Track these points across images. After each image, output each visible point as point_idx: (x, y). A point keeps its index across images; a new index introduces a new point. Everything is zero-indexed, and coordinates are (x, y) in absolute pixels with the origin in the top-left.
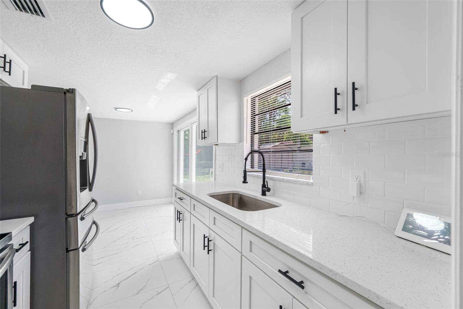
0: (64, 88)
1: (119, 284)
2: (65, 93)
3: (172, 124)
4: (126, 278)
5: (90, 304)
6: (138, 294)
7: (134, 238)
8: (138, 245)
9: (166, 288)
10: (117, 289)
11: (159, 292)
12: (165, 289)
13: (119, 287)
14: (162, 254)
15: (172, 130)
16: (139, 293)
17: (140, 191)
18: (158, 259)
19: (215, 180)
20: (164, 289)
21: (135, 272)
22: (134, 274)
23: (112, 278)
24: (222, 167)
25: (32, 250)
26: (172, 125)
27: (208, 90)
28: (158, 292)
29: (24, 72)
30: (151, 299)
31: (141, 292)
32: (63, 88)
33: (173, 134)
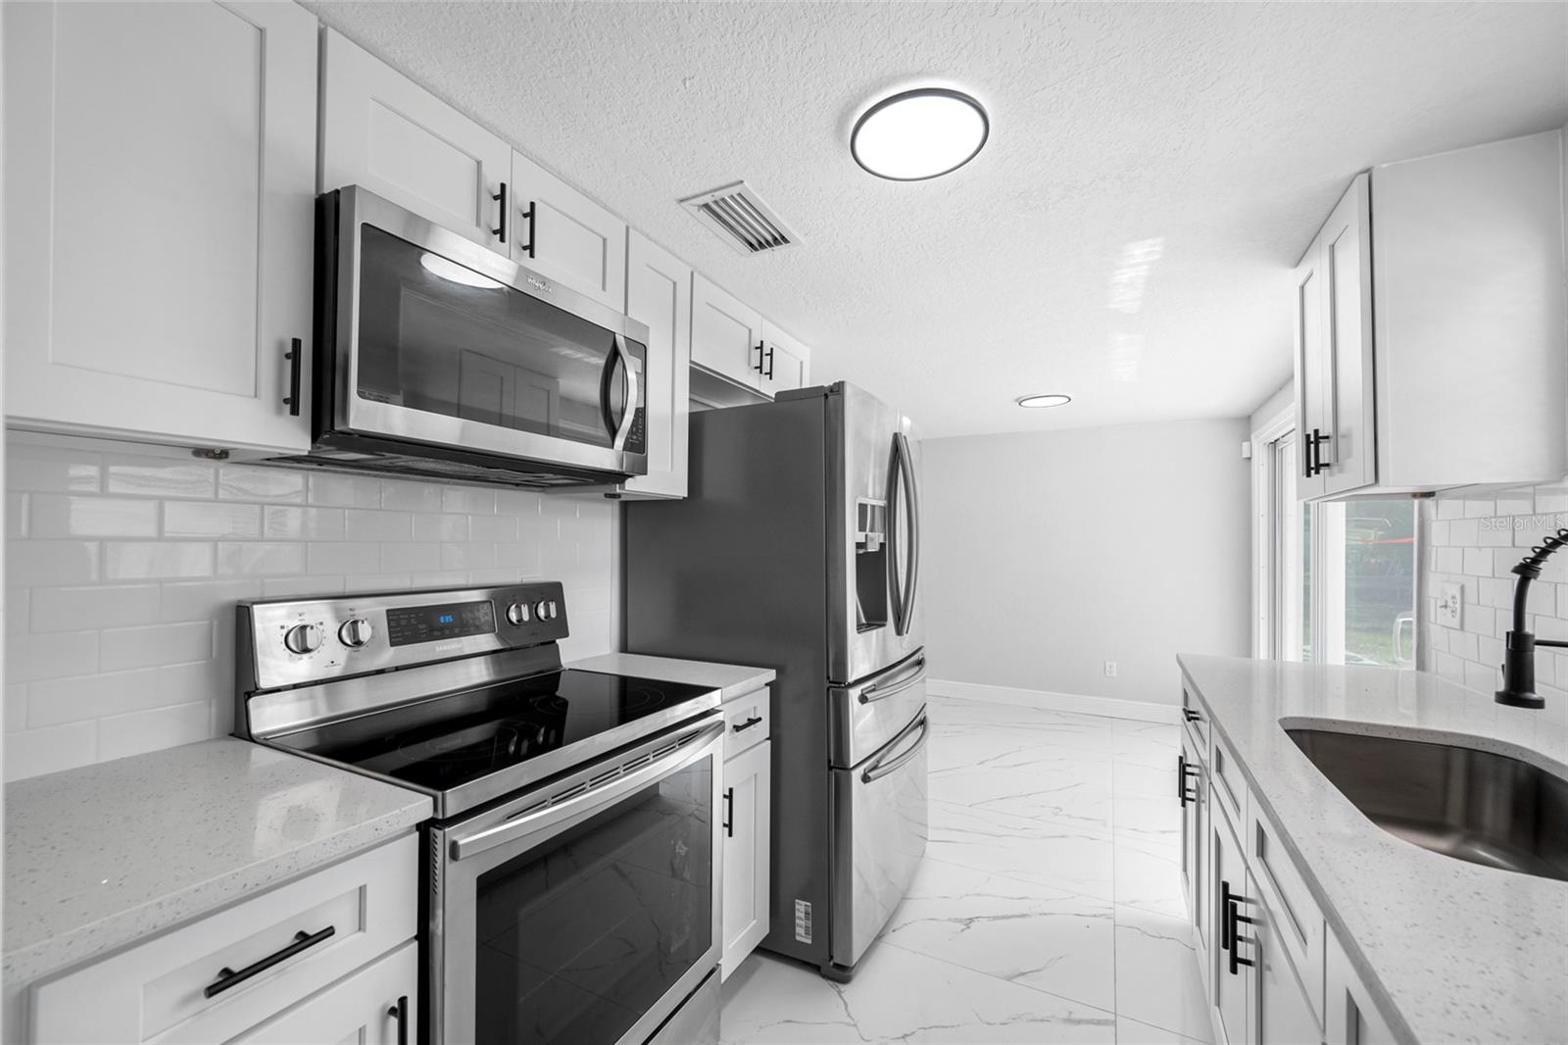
0: (826, 385)
1: (971, 920)
2: (826, 396)
3: (1249, 418)
4: (996, 915)
5: (894, 931)
6: (1009, 979)
7: (1061, 810)
8: (1062, 837)
9: (1105, 1023)
10: (963, 930)
11: (1073, 1016)
12: (1099, 1023)
13: (969, 928)
14: (1133, 902)
15: (1245, 445)
16: (1015, 980)
17: (1115, 664)
18: (1112, 911)
19: (1421, 665)
20: (1097, 1017)
21: (1025, 913)
22: (1019, 916)
23: (961, 898)
24: (1458, 605)
25: (775, 738)
26: (1245, 423)
27: (1332, 247)
28: (1070, 1013)
29: (801, 363)
30: (1042, 1020)
31: (1020, 980)
32: (823, 387)
33: (1249, 459)
